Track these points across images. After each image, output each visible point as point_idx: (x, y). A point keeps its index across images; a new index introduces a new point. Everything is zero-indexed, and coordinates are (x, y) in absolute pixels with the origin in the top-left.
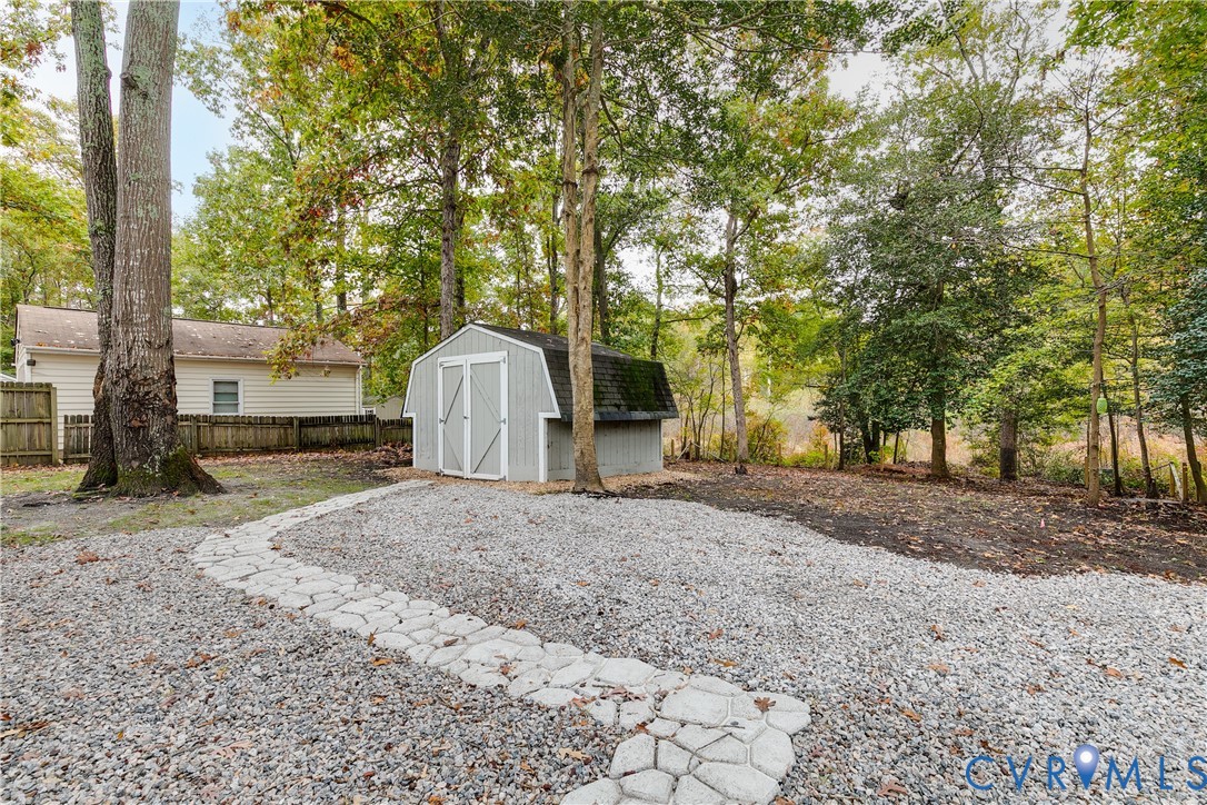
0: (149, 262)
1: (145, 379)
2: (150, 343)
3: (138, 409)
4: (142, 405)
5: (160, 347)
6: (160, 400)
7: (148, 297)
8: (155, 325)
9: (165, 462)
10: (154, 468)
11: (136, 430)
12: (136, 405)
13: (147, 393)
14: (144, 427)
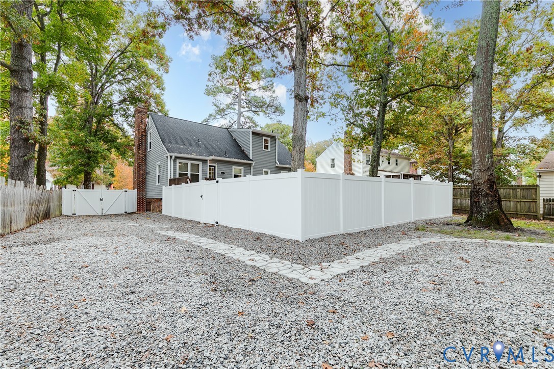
0: (479, 139)
1: (479, 183)
2: (480, 169)
3: (476, 195)
4: (478, 193)
5: (484, 170)
6: (484, 191)
7: (479, 152)
8: (482, 163)
9: (487, 216)
10: (482, 217)
11: (476, 202)
12: (476, 193)
13: (479, 189)
14: (478, 202)
